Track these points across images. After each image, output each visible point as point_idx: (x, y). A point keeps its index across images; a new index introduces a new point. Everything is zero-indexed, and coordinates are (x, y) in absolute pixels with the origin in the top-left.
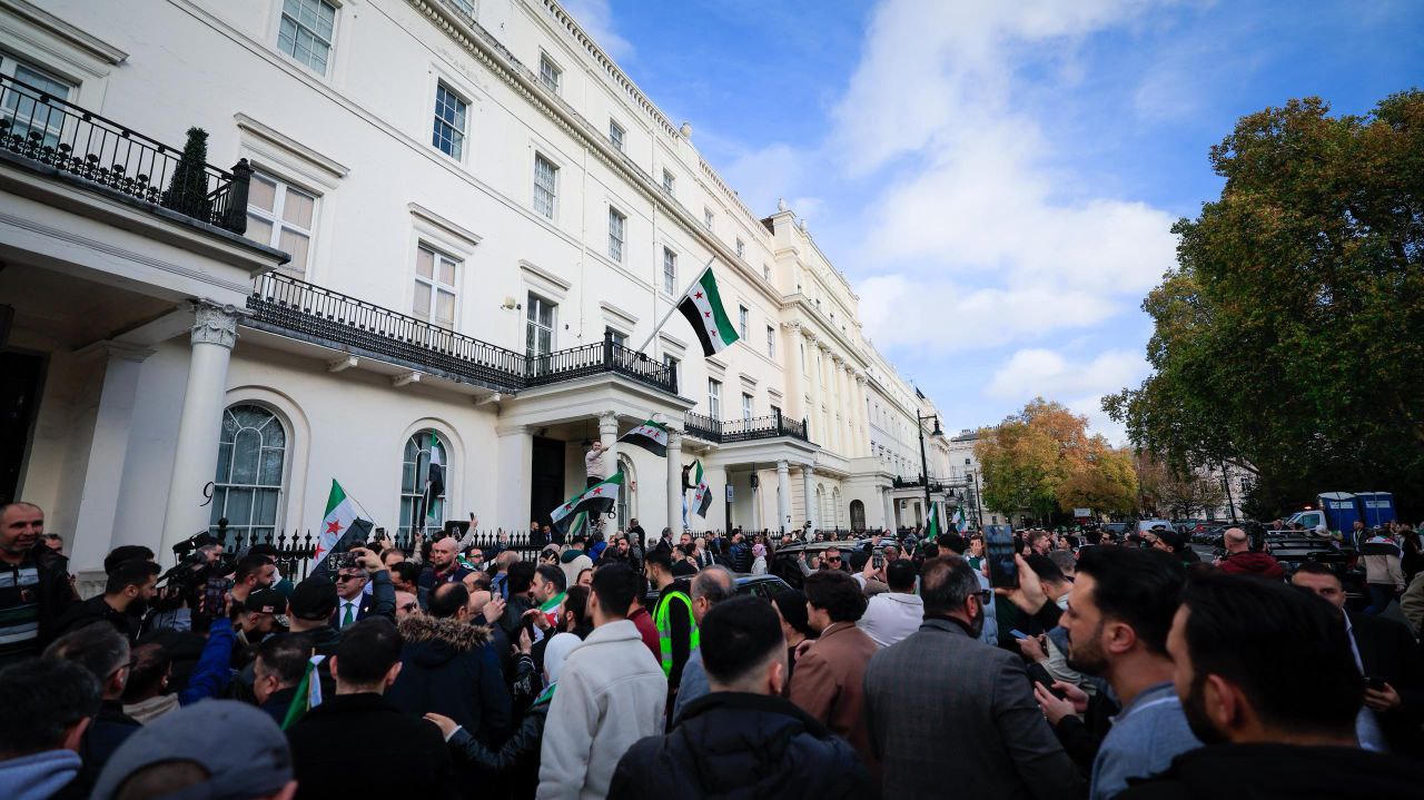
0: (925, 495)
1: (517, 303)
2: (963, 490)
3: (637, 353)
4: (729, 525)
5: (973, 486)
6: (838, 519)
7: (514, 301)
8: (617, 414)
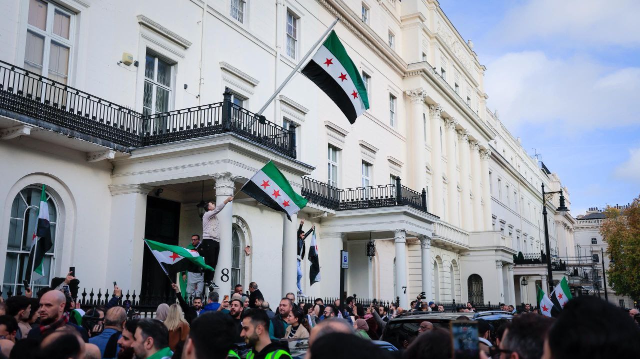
0: (547, 273)
1: (135, 59)
2: (588, 270)
3: (256, 115)
4: (343, 293)
5: (599, 267)
6: (456, 293)
7: (132, 58)
8: (234, 176)
